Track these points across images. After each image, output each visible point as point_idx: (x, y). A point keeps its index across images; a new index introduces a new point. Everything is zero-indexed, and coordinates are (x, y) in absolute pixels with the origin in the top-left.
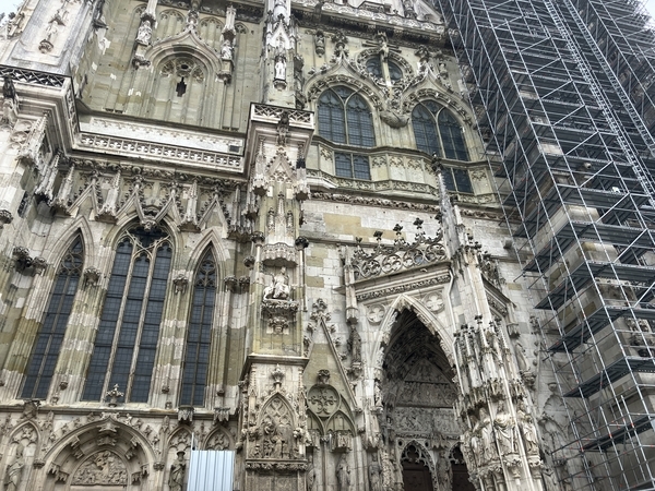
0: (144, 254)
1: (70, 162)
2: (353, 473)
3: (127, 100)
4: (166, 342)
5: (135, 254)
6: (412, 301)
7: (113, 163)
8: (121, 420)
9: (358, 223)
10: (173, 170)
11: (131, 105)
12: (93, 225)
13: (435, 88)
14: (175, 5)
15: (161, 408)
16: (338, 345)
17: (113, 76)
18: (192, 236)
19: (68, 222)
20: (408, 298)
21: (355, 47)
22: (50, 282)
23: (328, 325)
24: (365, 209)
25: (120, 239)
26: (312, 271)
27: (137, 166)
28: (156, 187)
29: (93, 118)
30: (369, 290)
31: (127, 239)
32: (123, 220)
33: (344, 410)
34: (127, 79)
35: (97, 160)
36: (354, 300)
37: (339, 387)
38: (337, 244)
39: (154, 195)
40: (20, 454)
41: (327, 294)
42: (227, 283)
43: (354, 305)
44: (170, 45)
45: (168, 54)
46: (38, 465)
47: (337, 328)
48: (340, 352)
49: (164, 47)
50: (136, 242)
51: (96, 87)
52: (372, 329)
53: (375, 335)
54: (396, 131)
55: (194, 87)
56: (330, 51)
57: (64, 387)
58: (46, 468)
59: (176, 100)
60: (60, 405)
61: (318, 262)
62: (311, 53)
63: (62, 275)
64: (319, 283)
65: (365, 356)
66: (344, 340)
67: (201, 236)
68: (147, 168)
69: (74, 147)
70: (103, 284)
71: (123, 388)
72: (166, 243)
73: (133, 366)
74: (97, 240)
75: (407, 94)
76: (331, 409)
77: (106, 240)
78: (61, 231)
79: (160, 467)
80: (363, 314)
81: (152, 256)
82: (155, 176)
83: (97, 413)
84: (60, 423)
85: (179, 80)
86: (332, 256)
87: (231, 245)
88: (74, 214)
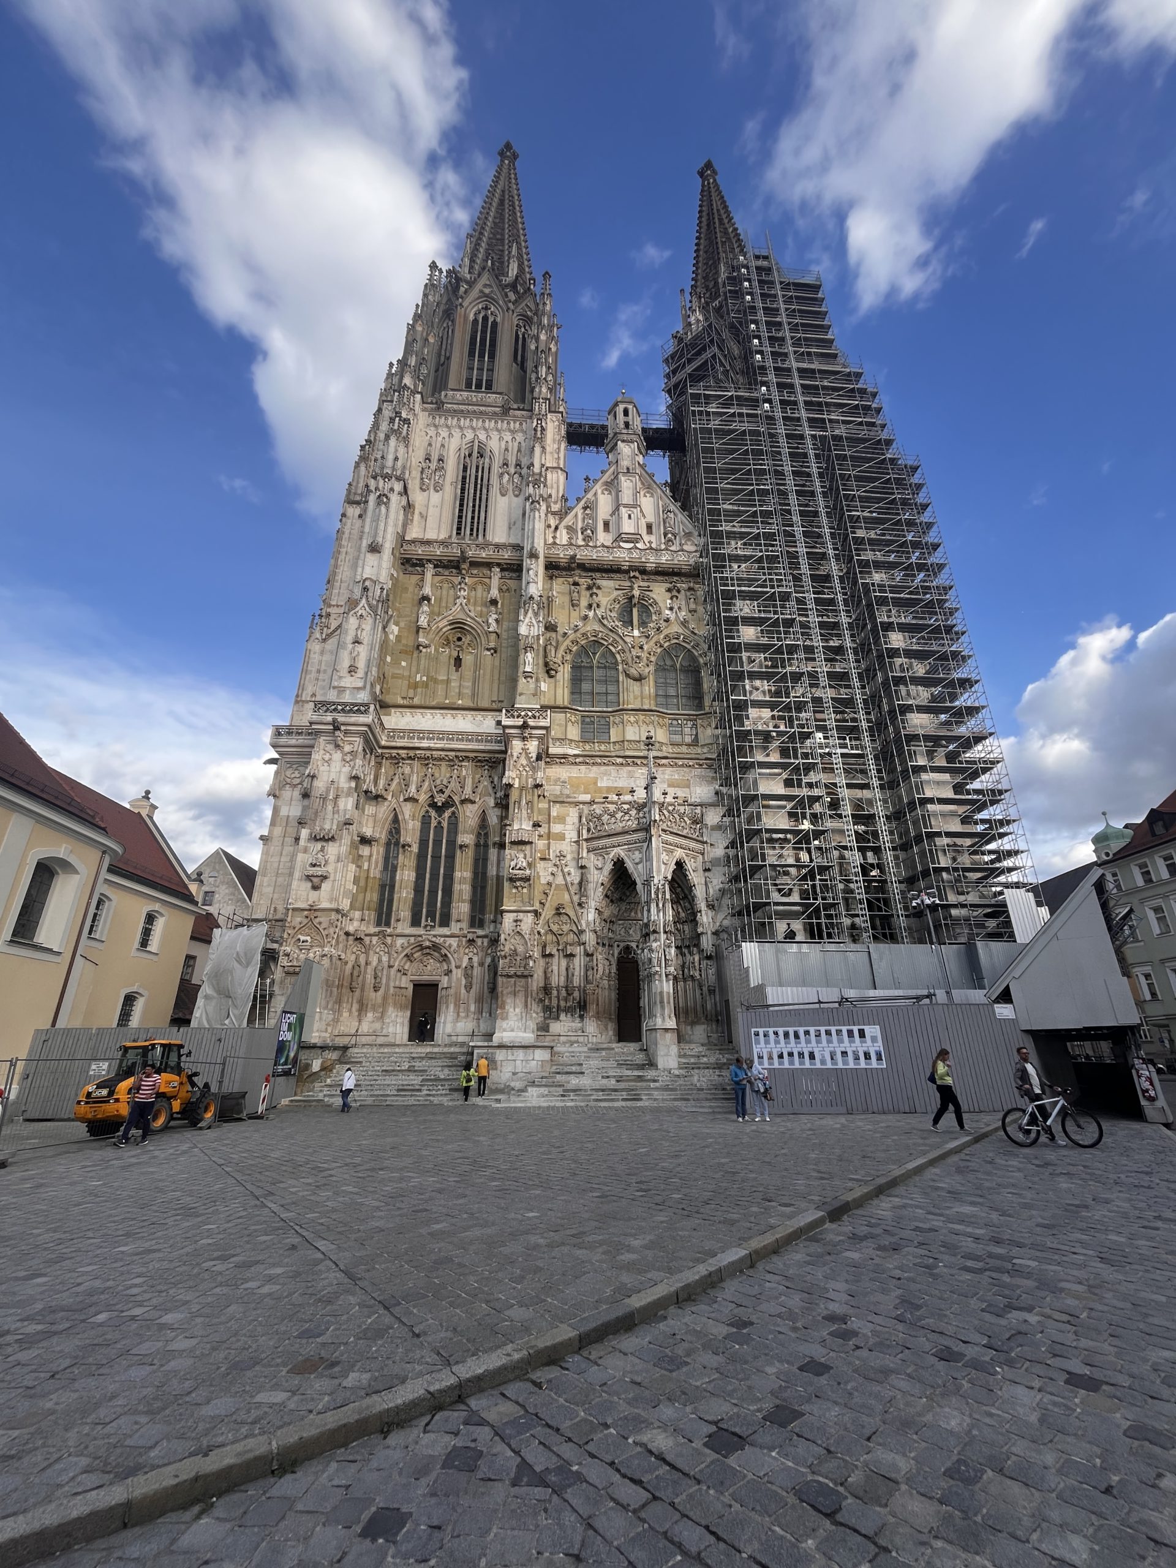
0: (439, 823)
1: (382, 756)
2: (577, 969)
3: (415, 686)
4: (456, 887)
5: (434, 823)
6: (622, 854)
7: (412, 753)
8: (434, 939)
9: (596, 783)
10: (453, 754)
11: (419, 690)
12: (403, 804)
13: (680, 631)
14: (447, 573)
15: (457, 932)
16: (572, 884)
17: (404, 664)
18: (470, 806)
19: (386, 803)
20: (620, 852)
21: (609, 591)
22: (382, 850)
23: (566, 870)
24: (603, 768)
25: (422, 813)
26: (556, 828)
27: (428, 753)
28: (443, 768)
29: (393, 710)
30: (596, 843)
31: (427, 812)
32: (423, 798)
33: (575, 929)
34: (414, 663)
35: (400, 751)
36: (585, 851)
37: (572, 914)
38: (577, 804)
39: (442, 773)
40: (380, 960)
41: (566, 847)
42: (495, 844)
43: (585, 855)
44: (445, 622)
45: (444, 630)
46: (390, 967)
47: (572, 870)
48: (573, 890)
49: (441, 625)
50: (433, 814)
51: (393, 677)
52: (596, 872)
53: (599, 876)
54: (638, 683)
55: (468, 659)
56: (584, 603)
57: (398, 920)
58: (396, 968)
59: (454, 676)
60: (399, 931)
61: (561, 820)
62: (567, 607)
63: (388, 844)
64: (561, 837)
65: (591, 893)
66: (577, 880)
67: (477, 806)
68: (436, 754)
69: (383, 743)
70: (415, 848)
71: (433, 920)
72: (453, 813)
73: (439, 904)
74: (407, 817)
75: (652, 643)
76: (566, 928)
77: (414, 816)
78: (383, 811)
79: (457, 967)
80: (591, 861)
81: (445, 824)
82: (441, 759)
83: (420, 936)
84: (400, 941)
85: (455, 654)
86: (572, 814)
87: (498, 812)
88: (389, 798)
